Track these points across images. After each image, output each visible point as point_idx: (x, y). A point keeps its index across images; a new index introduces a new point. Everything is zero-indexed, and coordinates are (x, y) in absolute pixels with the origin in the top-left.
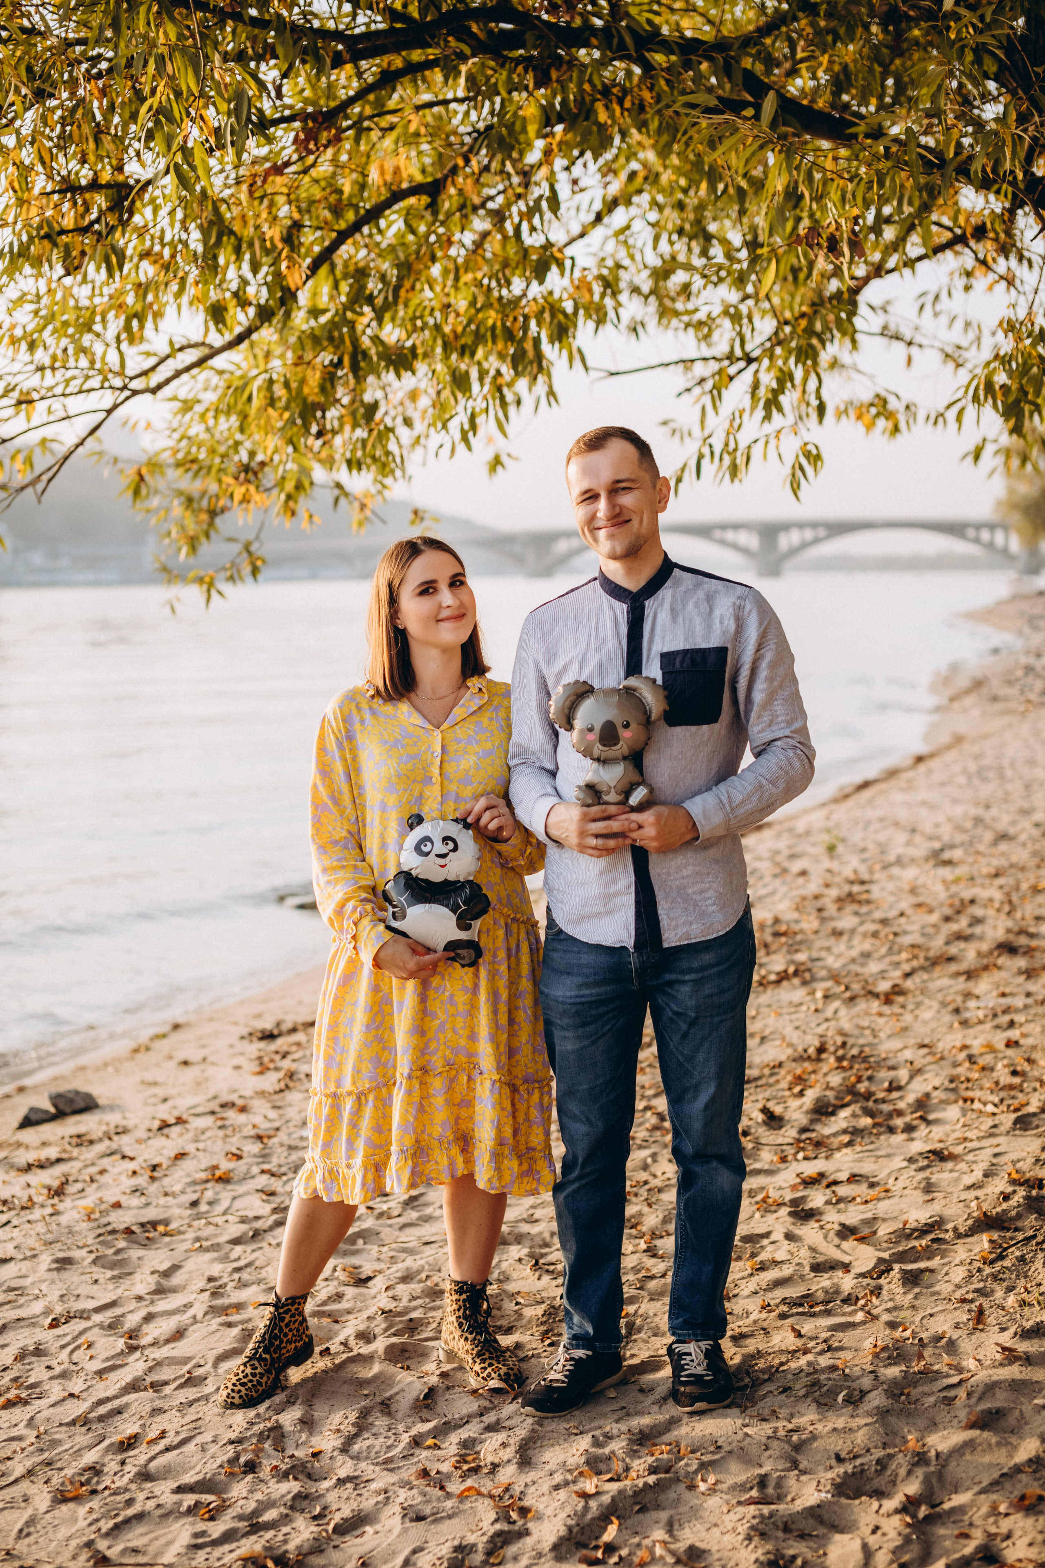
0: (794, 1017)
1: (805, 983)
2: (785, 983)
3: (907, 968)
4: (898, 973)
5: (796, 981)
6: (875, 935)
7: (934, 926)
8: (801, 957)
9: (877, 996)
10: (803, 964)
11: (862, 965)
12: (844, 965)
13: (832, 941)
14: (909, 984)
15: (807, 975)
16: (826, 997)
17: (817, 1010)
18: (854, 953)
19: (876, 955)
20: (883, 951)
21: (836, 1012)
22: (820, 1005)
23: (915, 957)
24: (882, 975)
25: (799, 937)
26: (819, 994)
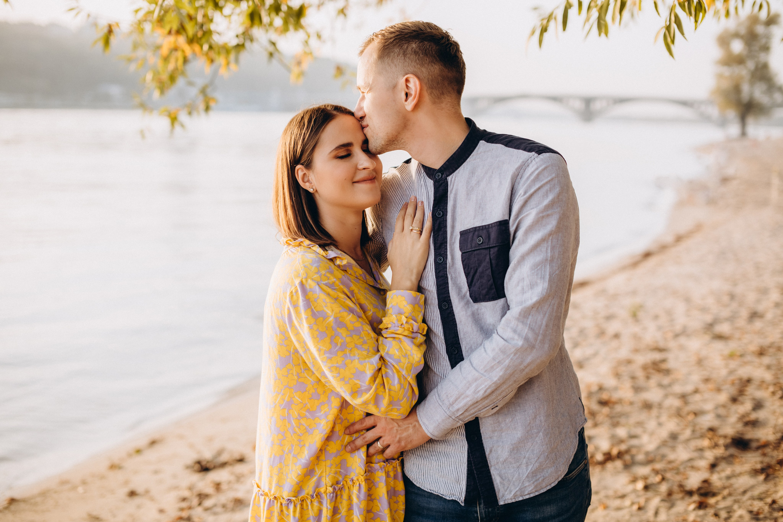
0: (620, 514)
1: (627, 466)
2: (610, 465)
3: (710, 455)
4: (703, 464)
5: (618, 464)
6: (678, 414)
7: (724, 406)
8: (621, 432)
9: (690, 493)
10: (622, 441)
11: (673, 448)
12: (658, 448)
13: (643, 416)
14: (716, 479)
15: (627, 457)
16: (646, 488)
17: (640, 509)
18: (664, 433)
19: (682, 437)
20: (688, 433)
21: (656, 513)
22: (642, 501)
23: (716, 446)
24: (690, 465)
25: (618, 408)
26: (640, 485)
